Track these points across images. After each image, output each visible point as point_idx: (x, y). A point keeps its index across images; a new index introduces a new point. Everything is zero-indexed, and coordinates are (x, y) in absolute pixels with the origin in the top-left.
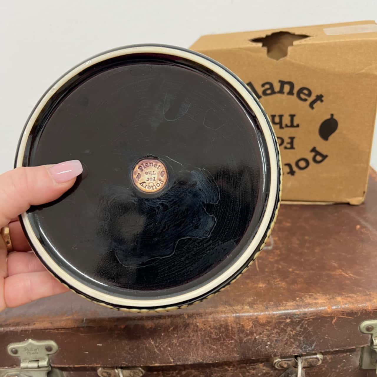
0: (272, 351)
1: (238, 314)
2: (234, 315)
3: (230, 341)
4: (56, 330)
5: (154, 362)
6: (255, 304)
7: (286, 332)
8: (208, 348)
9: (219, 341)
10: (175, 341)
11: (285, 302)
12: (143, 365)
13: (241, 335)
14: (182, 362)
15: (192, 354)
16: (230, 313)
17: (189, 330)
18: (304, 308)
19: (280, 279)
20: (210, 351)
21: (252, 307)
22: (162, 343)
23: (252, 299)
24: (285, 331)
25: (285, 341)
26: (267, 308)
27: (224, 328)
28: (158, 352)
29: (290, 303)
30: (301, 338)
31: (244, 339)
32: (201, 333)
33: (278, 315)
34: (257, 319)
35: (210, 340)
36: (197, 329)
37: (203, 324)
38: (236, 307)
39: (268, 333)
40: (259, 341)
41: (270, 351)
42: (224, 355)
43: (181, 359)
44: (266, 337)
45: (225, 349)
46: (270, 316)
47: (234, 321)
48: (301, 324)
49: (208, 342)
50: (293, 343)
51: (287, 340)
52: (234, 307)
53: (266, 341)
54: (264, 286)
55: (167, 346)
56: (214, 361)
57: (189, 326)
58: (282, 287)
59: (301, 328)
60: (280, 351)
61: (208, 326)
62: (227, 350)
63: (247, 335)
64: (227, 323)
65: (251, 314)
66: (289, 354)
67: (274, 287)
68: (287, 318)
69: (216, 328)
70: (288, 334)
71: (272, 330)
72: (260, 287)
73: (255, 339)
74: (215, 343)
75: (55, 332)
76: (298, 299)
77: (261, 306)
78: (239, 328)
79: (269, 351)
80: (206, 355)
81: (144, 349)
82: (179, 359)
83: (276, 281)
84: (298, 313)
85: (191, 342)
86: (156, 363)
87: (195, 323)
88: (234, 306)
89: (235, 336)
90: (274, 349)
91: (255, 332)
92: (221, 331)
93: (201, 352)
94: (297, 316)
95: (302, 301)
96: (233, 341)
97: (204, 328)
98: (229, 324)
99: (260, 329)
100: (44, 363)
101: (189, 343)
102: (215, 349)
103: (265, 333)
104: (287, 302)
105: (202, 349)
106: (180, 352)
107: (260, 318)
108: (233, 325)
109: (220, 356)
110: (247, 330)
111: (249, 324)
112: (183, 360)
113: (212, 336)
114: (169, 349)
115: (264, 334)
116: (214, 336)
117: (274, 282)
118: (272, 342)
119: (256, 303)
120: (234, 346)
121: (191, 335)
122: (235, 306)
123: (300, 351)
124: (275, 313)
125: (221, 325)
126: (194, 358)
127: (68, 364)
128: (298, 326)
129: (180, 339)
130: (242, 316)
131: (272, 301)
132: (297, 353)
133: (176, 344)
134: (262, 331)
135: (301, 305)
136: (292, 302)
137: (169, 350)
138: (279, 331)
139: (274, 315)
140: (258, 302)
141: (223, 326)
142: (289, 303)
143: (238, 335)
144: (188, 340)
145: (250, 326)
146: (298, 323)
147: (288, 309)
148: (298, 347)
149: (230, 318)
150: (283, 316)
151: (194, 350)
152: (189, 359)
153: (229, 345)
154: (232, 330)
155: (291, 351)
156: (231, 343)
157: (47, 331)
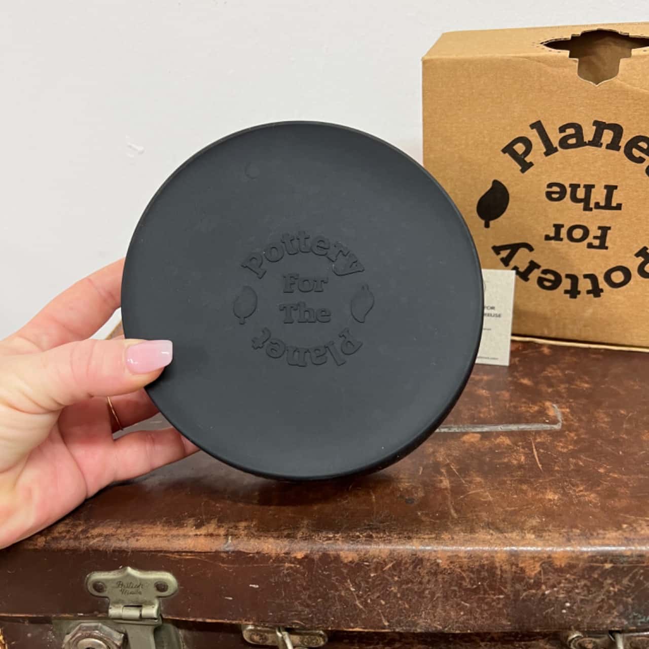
0: (572, 620)
1: (514, 548)
2: (508, 548)
3: (497, 596)
4: (176, 554)
5: (352, 625)
6: (545, 531)
7: (603, 587)
8: (455, 606)
9: (476, 593)
10: (394, 589)
11: (601, 531)
12: (332, 627)
13: (518, 586)
14: (404, 628)
15: (423, 616)
16: (500, 545)
17: (421, 571)
18: (639, 544)
19: (584, 486)
20: (457, 612)
21: (541, 537)
22: (370, 591)
23: (539, 520)
24: (601, 586)
25: (599, 602)
26: (569, 540)
27: (487, 571)
28: (361, 607)
29: (612, 534)
30: (630, 600)
31: (522, 593)
32: (443, 578)
33: (590, 554)
34: (550, 560)
35: (459, 592)
36: (436, 570)
37: (448, 562)
38: (510, 535)
39: (567, 585)
40: (550, 600)
41: (569, 619)
42: (484, 620)
43: (403, 622)
44: (563, 594)
45: (485, 610)
46: (574, 555)
47: (507, 561)
48: (631, 575)
49: (455, 595)
50: (614, 608)
51: (603, 600)
52: (506, 535)
53: (563, 600)
54: (556, 498)
55: (378, 597)
56: (463, 631)
57: (422, 563)
58: (590, 502)
59: (630, 581)
60: (587, 620)
61: (458, 566)
62: (489, 612)
63: (530, 587)
64: (493, 563)
65: (539, 549)
66: (605, 626)
67: (575, 501)
68: (606, 561)
69: (472, 572)
70: (605, 590)
71: (576, 581)
72: (550, 500)
73: (544, 594)
74: (469, 597)
75: (175, 558)
76: (625, 526)
77: (557, 535)
78: (515, 572)
79: (567, 620)
80: (450, 618)
81: (337, 599)
82: (399, 623)
83: (577, 490)
84: (629, 553)
85: (423, 592)
86: (356, 627)
87: (433, 559)
88: (505, 532)
89: (505, 588)
90: (576, 615)
91: (545, 583)
92: (482, 576)
93: (441, 611)
94: (625, 559)
95: (634, 530)
96: (501, 596)
97: (450, 568)
98: (498, 565)
99: (553, 578)
100: (151, 611)
101: (421, 594)
102: (468, 608)
103: (562, 585)
104: (607, 532)
105: (444, 606)
106: (401, 609)
107: (556, 558)
108: (504, 567)
109: (476, 622)
110: (530, 578)
111: (534, 567)
112: (407, 624)
113: (464, 584)
114: (383, 602)
115: (561, 588)
116: (466, 584)
117: (574, 491)
118: (575, 603)
119: (546, 529)
120: (503, 605)
121: (425, 580)
122: (507, 532)
123: (626, 623)
124: (584, 549)
125: (482, 566)
126: (427, 622)
127: (193, 617)
128: (625, 577)
129: (404, 586)
130: (522, 551)
131: (577, 527)
132: (618, 626)
133: (395, 594)
134: (558, 581)
135: (634, 539)
136: (616, 531)
137: (381, 605)
138: (589, 584)
139: (582, 553)
140: (550, 527)
141: (486, 568)
142: (609, 533)
143: (512, 586)
144: (419, 589)
145: (536, 572)
146: (625, 572)
147: (608, 545)
148: (621, 615)
149: (499, 555)
150: (598, 557)
151: (428, 608)
152: (418, 624)
153: (494, 603)
154: (502, 576)
155: (609, 622)
156: (499, 599)
157: (160, 554)
